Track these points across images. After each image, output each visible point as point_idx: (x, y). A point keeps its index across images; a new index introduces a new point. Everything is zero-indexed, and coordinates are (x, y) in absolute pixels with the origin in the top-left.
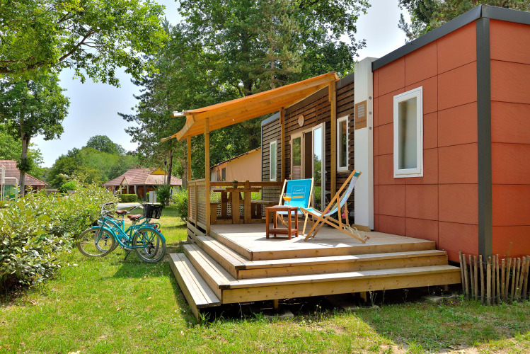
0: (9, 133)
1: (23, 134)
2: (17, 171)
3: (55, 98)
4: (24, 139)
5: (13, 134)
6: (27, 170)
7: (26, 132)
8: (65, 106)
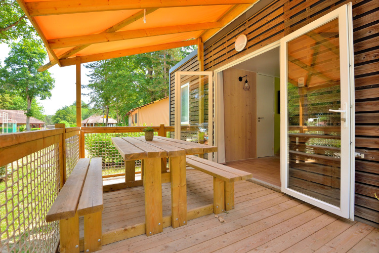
0: (20, 96)
1: (28, 96)
2: (25, 117)
3: (46, 78)
4: (29, 99)
5: (23, 97)
6: (30, 116)
7: (29, 95)
8: (52, 82)
